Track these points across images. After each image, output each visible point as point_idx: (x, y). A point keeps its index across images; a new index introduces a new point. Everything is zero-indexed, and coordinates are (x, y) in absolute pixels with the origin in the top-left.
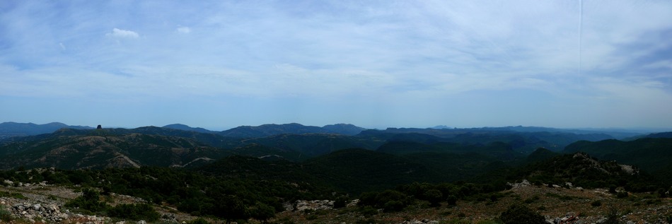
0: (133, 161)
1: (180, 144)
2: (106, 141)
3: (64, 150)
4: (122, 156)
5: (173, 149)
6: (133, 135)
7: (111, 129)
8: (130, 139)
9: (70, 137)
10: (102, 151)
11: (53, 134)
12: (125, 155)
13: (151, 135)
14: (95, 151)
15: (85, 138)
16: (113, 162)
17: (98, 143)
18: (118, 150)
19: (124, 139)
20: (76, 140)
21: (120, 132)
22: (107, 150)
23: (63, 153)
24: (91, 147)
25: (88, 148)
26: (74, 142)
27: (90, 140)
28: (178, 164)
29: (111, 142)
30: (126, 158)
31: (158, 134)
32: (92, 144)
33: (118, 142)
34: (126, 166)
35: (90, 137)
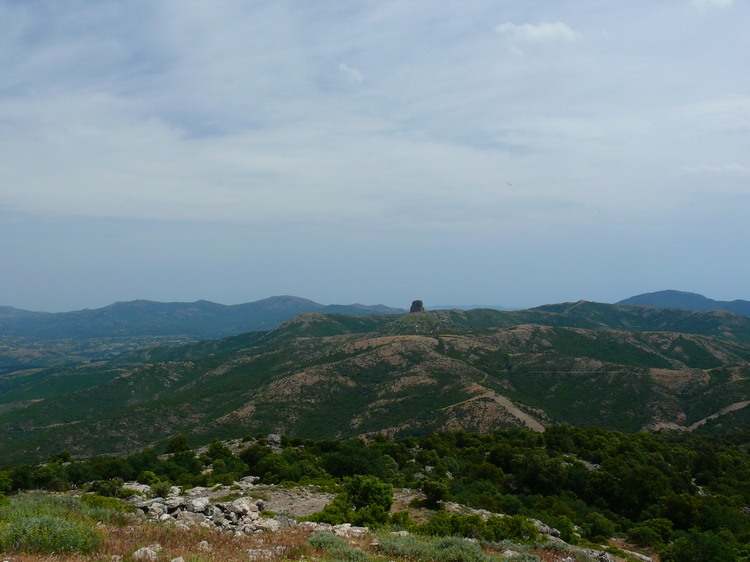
0: (525, 410)
1: (678, 357)
2: (439, 348)
3: (310, 381)
4: (491, 394)
5: (655, 372)
6: (524, 330)
7: (453, 313)
8: (515, 342)
9: (326, 339)
10: (429, 381)
11: (276, 332)
12: (500, 391)
13: (580, 331)
14: (406, 381)
15: (374, 342)
16: (460, 414)
17: (415, 357)
18: (477, 379)
19: (496, 342)
20: (348, 348)
21: (482, 321)
22: (444, 376)
23: (307, 391)
24: (394, 368)
25: (383, 372)
26: (341, 356)
27: (390, 346)
28: (673, 419)
29: (454, 353)
30: (502, 400)
31: (604, 327)
32: (395, 361)
33: (475, 351)
34: (503, 424)
35: (389, 339)
